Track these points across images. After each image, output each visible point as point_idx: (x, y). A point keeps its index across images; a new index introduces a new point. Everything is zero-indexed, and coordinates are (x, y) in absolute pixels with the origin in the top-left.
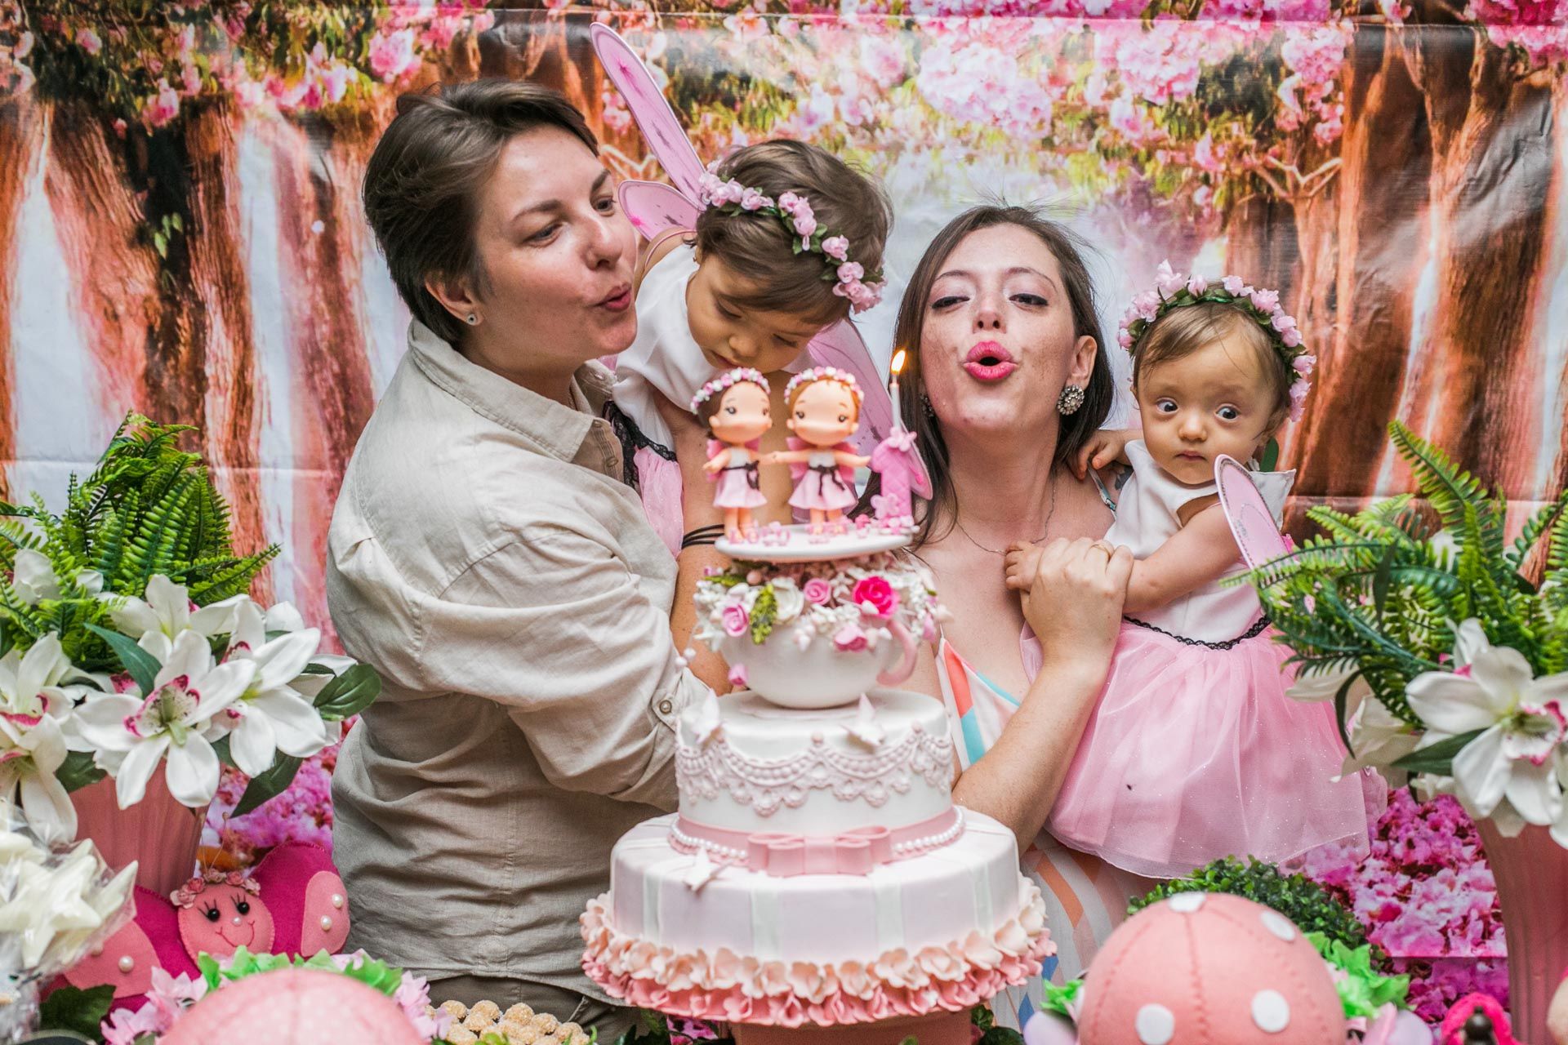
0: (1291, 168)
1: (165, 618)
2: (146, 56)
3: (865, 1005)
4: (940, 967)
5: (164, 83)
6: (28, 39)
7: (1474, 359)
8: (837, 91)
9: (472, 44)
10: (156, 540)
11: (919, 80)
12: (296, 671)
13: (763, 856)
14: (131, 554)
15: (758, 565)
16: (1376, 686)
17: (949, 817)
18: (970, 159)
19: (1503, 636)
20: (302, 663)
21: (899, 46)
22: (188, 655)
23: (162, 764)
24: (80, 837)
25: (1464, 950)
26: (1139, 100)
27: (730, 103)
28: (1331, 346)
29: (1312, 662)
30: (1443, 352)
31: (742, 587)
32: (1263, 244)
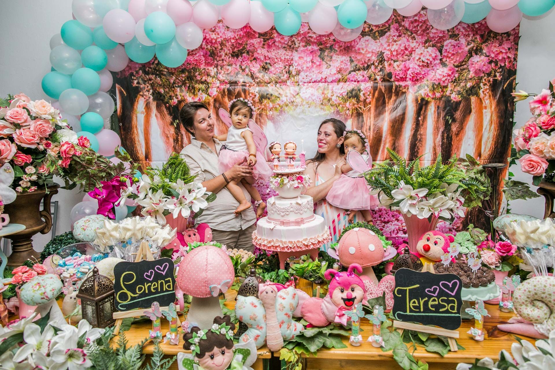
0: (362, 107)
1: (180, 186)
2: (171, 93)
3: (301, 248)
4: (313, 241)
5: (174, 98)
6: (151, 91)
7: (393, 138)
8: (287, 96)
9: (226, 90)
10: (178, 173)
11: (301, 94)
12: (203, 195)
13: (283, 223)
14: (174, 176)
15: (280, 174)
16: (385, 192)
17: (313, 216)
18: (309, 107)
19: (407, 183)
20: (203, 193)
21: (297, 88)
22: (185, 192)
23: (181, 211)
24: (167, 224)
25: (394, 236)
26: (337, 96)
27: (269, 99)
28: (370, 136)
29: (374, 188)
30: (388, 137)
31: (278, 178)
32: (358, 120)
